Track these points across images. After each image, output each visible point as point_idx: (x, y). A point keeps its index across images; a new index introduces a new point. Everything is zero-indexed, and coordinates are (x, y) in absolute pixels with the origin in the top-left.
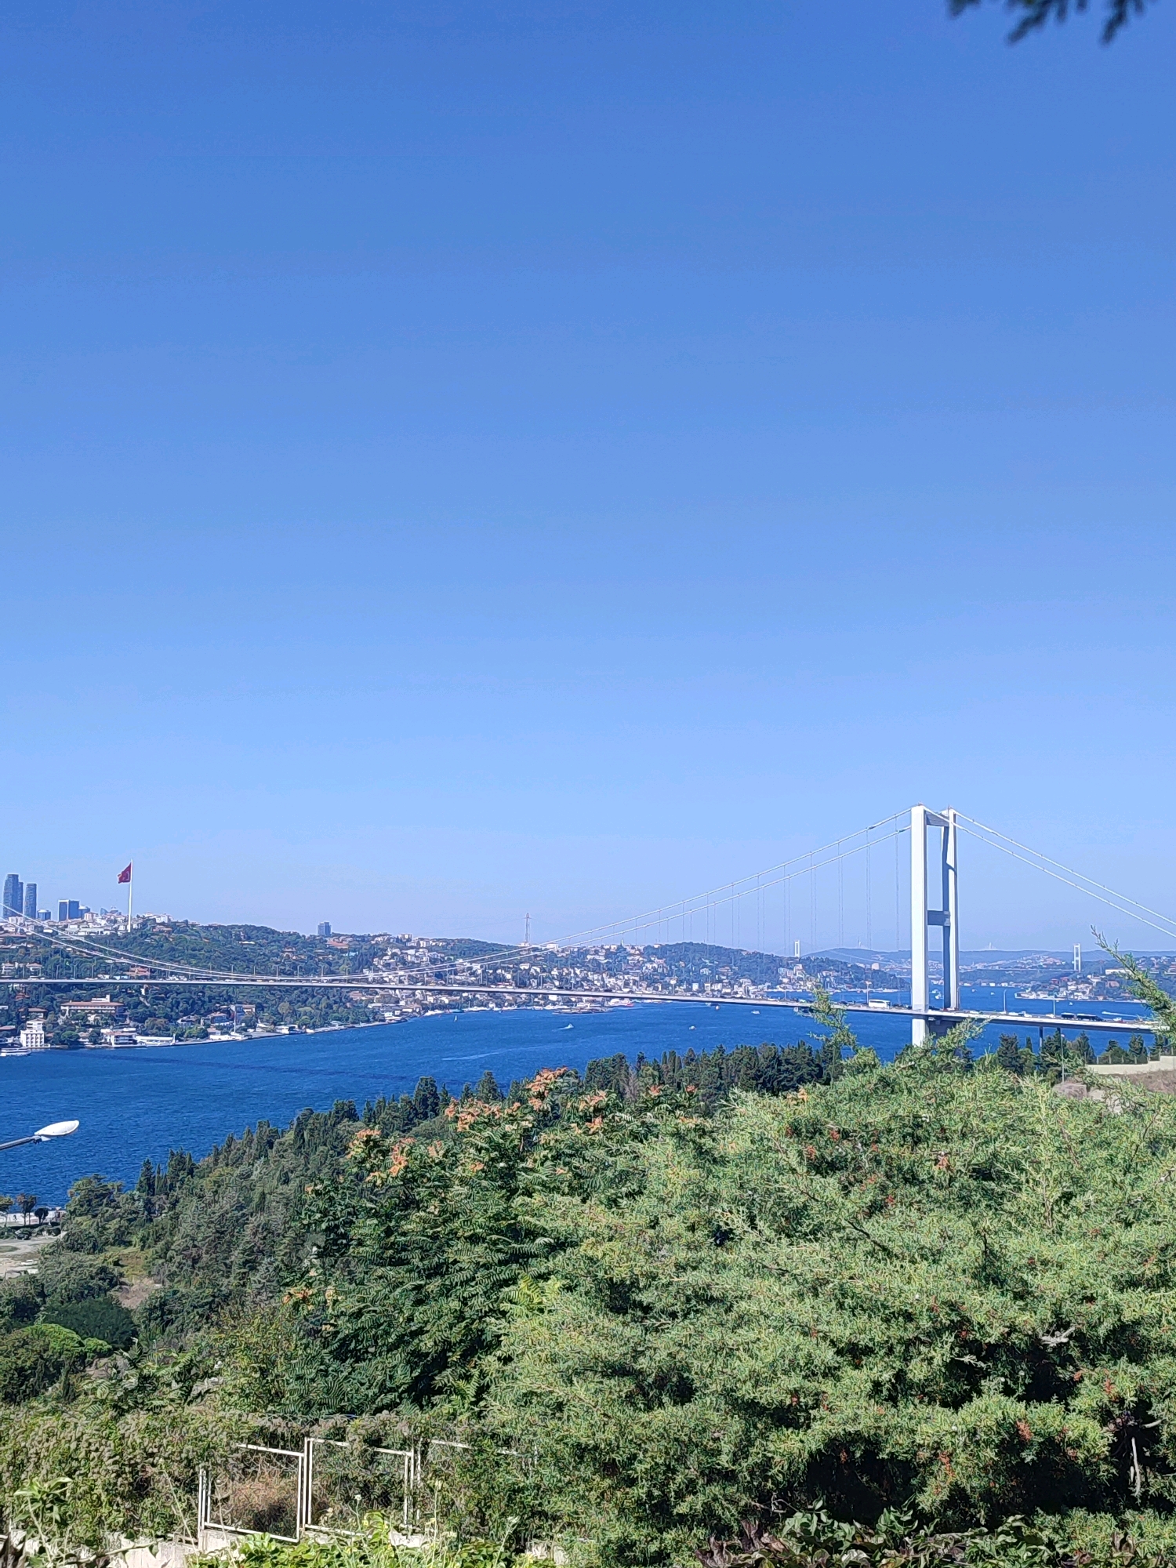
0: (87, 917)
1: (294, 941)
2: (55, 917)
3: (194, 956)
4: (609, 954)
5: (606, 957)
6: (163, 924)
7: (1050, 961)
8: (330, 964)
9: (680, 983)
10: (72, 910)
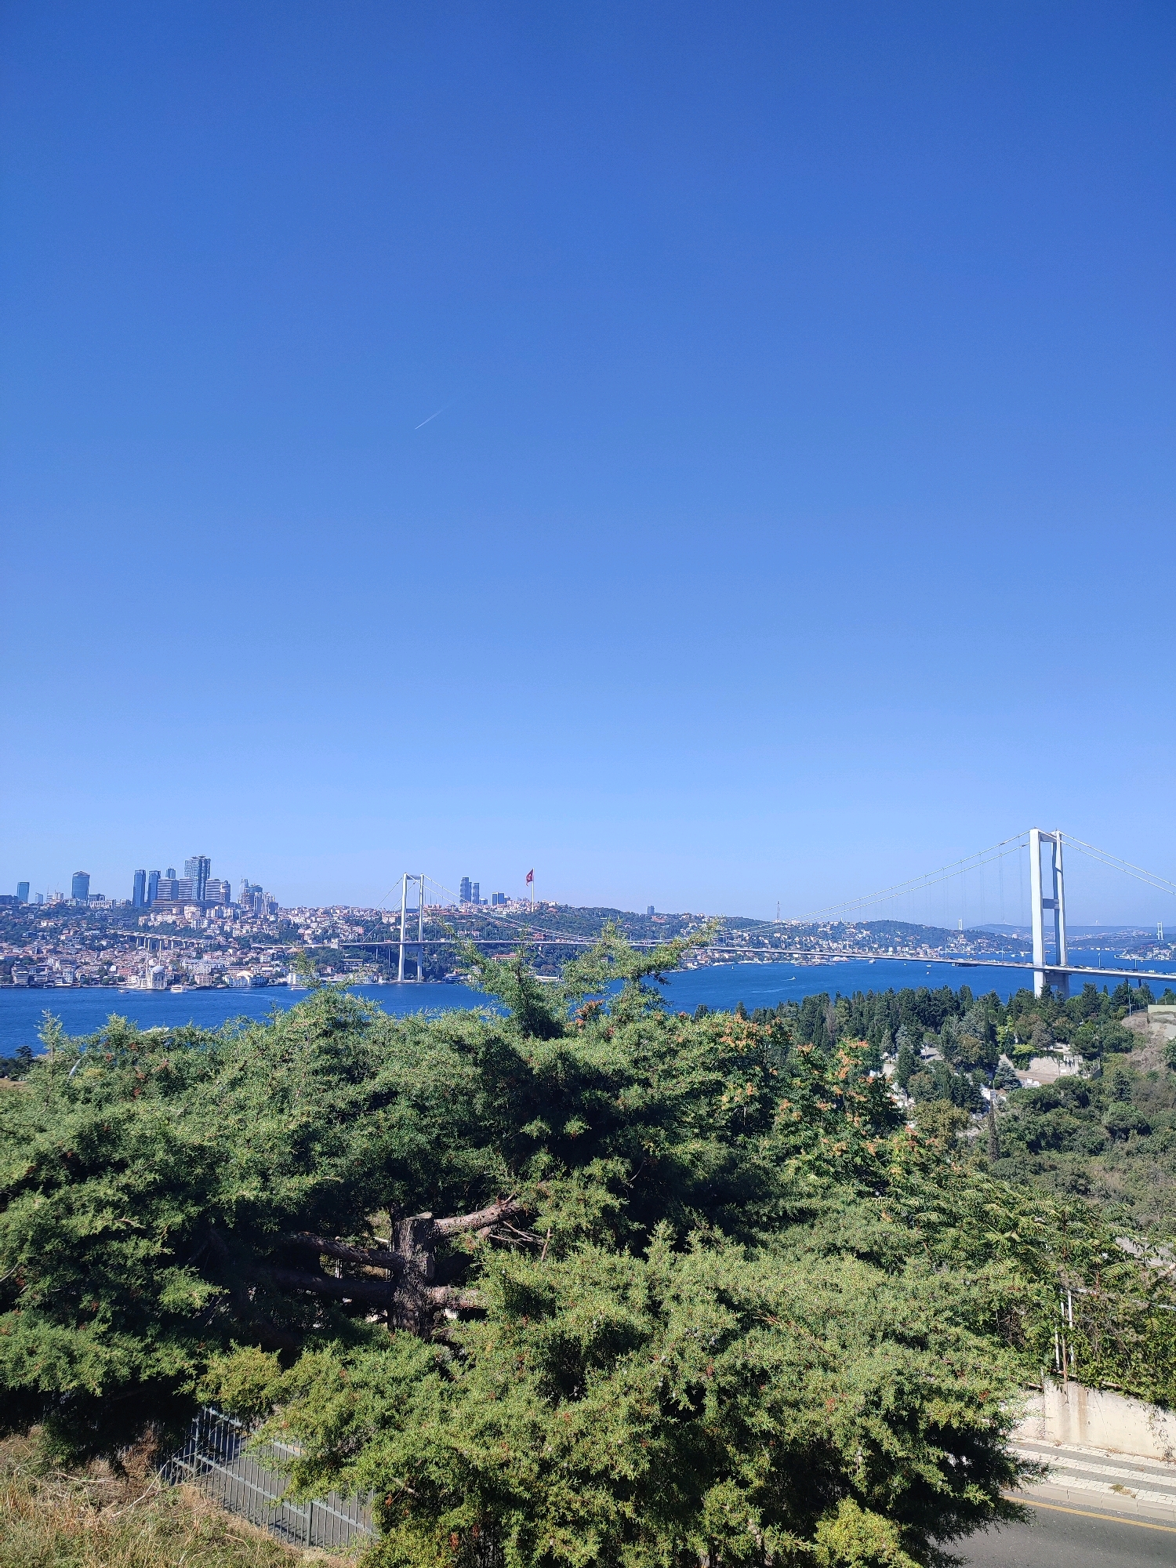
0: (509, 902)
1: (630, 917)
2: (490, 903)
3: (570, 927)
4: (832, 928)
5: (831, 929)
6: (553, 907)
7: (1141, 933)
8: (654, 932)
9: (880, 946)
10: (500, 899)
